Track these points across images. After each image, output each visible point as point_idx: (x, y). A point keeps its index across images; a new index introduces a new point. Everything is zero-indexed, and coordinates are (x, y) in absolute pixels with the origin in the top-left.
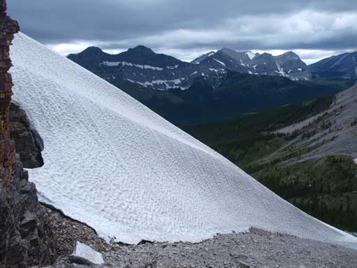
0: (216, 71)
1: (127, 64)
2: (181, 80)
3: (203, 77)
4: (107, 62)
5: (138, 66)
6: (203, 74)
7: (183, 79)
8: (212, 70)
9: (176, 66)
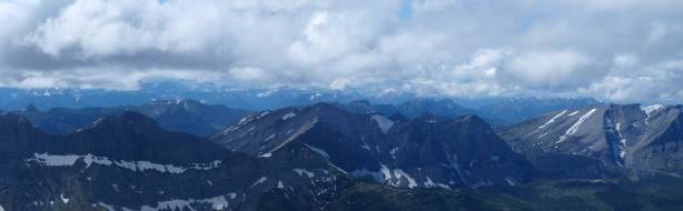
0: (311, 175)
1: (96, 160)
2: (228, 198)
3: (281, 191)
4: (44, 156)
5: (124, 164)
6: (280, 185)
7: (233, 196)
8: (300, 172)
9: (216, 163)
